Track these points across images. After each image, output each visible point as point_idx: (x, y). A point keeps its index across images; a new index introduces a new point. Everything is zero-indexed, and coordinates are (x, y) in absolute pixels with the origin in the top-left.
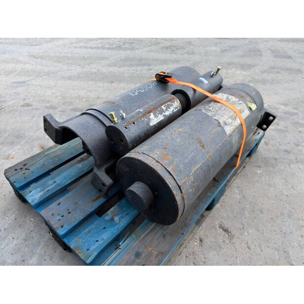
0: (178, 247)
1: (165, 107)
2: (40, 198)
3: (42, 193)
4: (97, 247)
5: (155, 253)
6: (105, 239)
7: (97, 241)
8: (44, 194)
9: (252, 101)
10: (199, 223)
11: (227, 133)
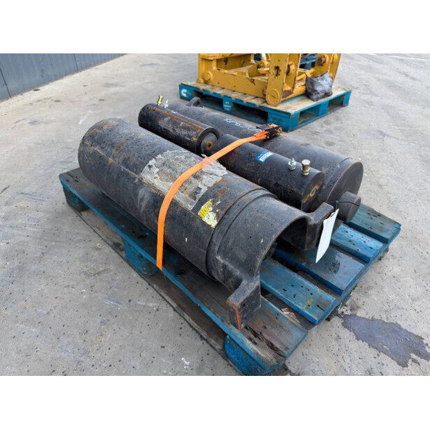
1: (183, 125)
5: (82, 187)
9: (218, 211)
10: (116, 246)
11: (142, 175)
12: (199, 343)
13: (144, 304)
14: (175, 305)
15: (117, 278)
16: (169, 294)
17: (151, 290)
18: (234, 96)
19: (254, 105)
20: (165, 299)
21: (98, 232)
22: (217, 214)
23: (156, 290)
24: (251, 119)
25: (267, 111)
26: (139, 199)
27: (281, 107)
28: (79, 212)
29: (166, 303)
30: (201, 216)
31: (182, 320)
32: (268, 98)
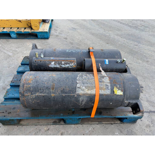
0: (37, 122)
1: (64, 63)
2: (21, 70)
3: (22, 69)
4: (11, 96)
5: (18, 113)
6: (15, 96)
7: (13, 94)
8: (23, 70)
9: (120, 89)
10: (55, 123)
11: (77, 92)
12: (113, 126)
13: (88, 131)
14: (97, 123)
15: (70, 132)
16: (92, 122)
17: (84, 125)
18: (15, 30)
19: (29, 32)
20: (91, 124)
21: (40, 124)
22: (121, 90)
23: (87, 124)
24: (29, 38)
25: (36, 33)
26: (80, 102)
27: (40, 30)
28: (19, 124)
29: (93, 125)
30: (116, 93)
31: (102, 125)
32: (33, 27)
